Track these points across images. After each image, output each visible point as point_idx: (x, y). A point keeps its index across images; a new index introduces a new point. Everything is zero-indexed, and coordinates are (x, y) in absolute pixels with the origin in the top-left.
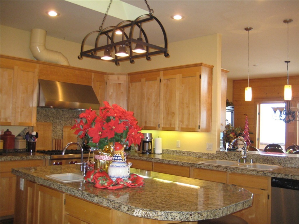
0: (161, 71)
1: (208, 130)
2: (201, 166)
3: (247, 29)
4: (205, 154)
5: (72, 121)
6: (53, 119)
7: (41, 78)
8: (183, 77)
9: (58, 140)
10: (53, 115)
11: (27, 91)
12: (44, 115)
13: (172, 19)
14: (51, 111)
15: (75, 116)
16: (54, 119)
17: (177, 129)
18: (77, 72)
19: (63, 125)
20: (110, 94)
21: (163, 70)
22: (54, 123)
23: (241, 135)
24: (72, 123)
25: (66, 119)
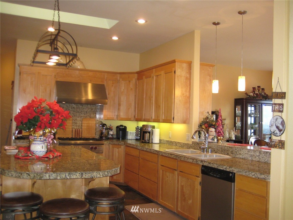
0: (154, 68)
1: (186, 121)
2: (163, 153)
3: (214, 24)
4: (185, 144)
5: (90, 114)
6: (73, 113)
7: (58, 80)
8: (165, 74)
9: (77, 130)
10: (73, 109)
11: (46, 90)
12: (66, 109)
13: (137, 23)
14: (72, 106)
15: (93, 110)
16: (75, 112)
17: (161, 121)
18: (91, 74)
19: (83, 117)
20: (122, 90)
21: (155, 68)
22: (74, 116)
23: (212, 126)
24: (90, 116)
25: (85, 113)
